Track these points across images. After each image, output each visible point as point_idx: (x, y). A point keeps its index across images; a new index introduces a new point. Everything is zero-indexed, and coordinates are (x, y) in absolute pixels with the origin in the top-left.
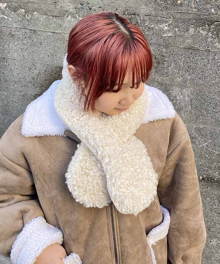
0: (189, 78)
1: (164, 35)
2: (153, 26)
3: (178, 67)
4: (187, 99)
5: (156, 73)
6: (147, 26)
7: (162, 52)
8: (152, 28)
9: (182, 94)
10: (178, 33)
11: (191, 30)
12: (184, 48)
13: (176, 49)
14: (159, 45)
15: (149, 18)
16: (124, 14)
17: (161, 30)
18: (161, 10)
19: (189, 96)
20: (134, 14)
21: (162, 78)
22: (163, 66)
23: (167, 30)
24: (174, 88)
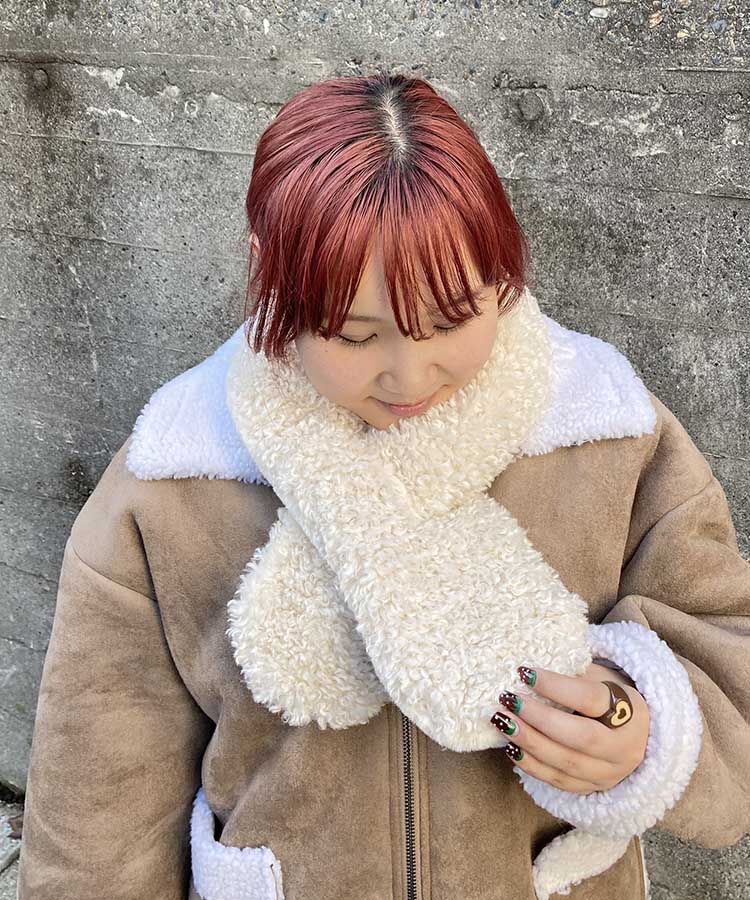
0: (732, 299)
1: (638, 153)
2: (598, 124)
3: (690, 264)
4: (728, 374)
5: (615, 286)
6: (578, 123)
7: (632, 213)
8: (595, 131)
9: (708, 359)
10: (683, 144)
11: (728, 131)
12: (710, 196)
13: (680, 200)
14: (622, 188)
15: (581, 97)
16: (498, 86)
17: (626, 135)
18: (622, 67)
19: (733, 365)
20: (532, 86)
21: (635, 302)
22: (636, 261)
23: (644, 136)
24: (679, 335)
